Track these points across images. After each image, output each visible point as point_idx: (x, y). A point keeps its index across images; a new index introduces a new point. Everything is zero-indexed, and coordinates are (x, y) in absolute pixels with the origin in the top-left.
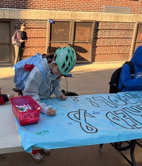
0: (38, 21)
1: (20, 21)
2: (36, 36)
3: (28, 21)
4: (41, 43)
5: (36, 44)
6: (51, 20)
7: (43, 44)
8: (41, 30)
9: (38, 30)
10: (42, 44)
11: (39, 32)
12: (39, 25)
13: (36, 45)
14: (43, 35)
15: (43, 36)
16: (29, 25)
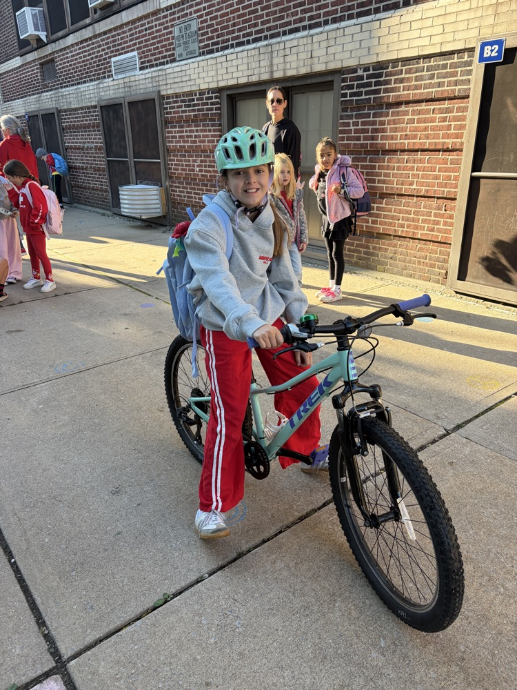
0: (432, 62)
1: (360, 73)
2: (417, 141)
3: (390, 69)
4: (437, 178)
5: (411, 184)
6: (491, 44)
7: (446, 186)
8: (441, 111)
9: (428, 112)
10: (440, 185)
11: (433, 120)
12: (436, 80)
13: (414, 187)
14: (448, 136)
15: (449, 142)
16: (393, 90)
